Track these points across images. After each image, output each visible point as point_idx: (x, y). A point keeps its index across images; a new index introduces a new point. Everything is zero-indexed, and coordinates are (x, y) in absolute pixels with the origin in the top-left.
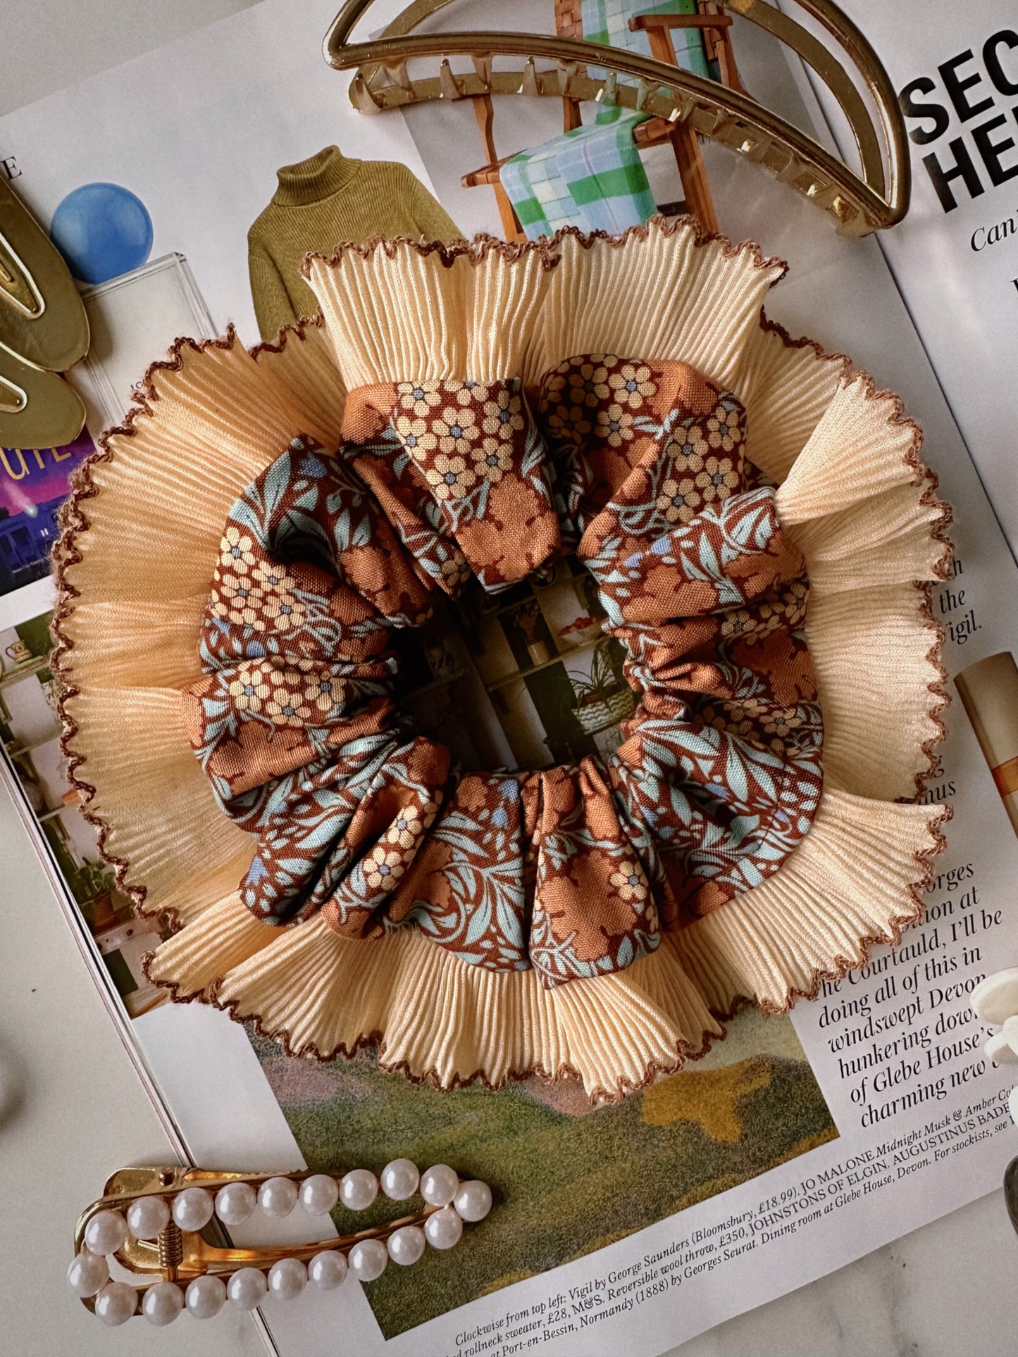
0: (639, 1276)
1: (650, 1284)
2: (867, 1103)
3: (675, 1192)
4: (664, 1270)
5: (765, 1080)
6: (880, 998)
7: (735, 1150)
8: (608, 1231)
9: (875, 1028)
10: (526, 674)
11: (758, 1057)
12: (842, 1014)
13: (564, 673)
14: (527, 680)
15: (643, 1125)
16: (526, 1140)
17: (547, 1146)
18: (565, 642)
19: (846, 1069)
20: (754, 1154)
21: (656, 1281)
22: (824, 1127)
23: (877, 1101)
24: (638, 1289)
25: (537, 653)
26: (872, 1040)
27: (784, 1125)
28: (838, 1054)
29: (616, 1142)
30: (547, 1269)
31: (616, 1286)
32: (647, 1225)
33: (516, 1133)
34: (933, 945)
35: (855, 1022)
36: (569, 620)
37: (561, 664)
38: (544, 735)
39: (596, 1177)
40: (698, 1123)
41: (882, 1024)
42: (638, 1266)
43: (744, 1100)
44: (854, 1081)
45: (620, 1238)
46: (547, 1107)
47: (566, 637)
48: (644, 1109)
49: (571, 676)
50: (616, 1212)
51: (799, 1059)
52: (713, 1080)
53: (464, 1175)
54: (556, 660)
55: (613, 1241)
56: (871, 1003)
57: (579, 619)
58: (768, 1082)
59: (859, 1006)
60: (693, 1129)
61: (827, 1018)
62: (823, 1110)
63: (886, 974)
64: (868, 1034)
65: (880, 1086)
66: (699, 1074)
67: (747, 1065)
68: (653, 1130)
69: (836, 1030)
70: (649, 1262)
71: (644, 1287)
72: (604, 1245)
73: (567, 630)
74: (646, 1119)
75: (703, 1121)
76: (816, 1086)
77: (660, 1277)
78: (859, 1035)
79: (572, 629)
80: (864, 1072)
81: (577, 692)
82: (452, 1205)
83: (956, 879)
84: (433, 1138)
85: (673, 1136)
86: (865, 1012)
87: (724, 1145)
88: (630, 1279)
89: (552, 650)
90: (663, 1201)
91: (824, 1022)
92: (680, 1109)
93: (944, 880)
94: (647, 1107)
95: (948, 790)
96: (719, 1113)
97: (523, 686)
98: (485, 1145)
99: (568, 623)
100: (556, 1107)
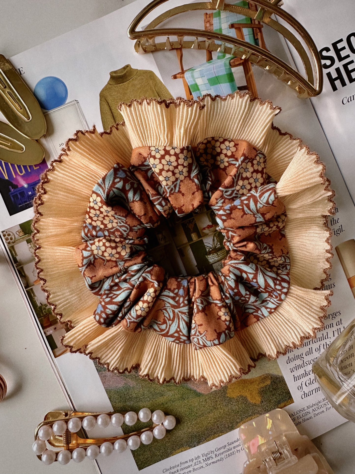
0: (226, 449)
1: (229, 452)
2: (303, 390)
3: (238, 420)
4: (234, 448)
5: (268, 382)
6: (307, 354)
7: (259, 406)
8: (215, 433)
9: (305, 364)
10: (190, 243)
11: (266, 374)
12: (294, 359)
13: (203, 243)
14: (190, 245)
15: (228, 397)
16: (188, 402)
17: (195, 404)
18: (204, 233)
19: (296, 379)
20: (265, 408)
21: (231, 451)
22: (289, 399)
23: (306, 389)
24: (225, 454)
25: (194, 236)
26: (304, 368)
27: (275, 398)
28: (293, 373)
29: (218, 403)
30: (195, 446)
31: (218, 453)
32: (229, 432)
33: (184, 399)
34: (326, 338)
35: (299, 362)
36: (205, 225)
37: (202, 240)
38: (196, 264)
39: (211, 415)
40: (246, 397)
41: (308, 363)
42: (225, 446)
43: (262, 389)
44: (299, 383)
45: (219, 436)
46: (195, 390)
47: (204, 231)
48: (228, 392)
49: (205, 244)
50: (218, 427)
51: (280, 375)
52: (251, 382)
53: (167, 414)
54: (201, 239)
55: (217, 437)
56: (304, 356)
57: (208, 225)
58: (270, 383)
59: (300, 357)
60: (245, 399)
62: (288, 393)
63: (310, 346)
64: (303, 366)
65: (307, 385)
66: (247, 380)
67: (263, 377)
68: (230, 399)
69: (292, 365)
70: (229, 444)
71: (227, 453)
72: (213, 438)
73: (204, 229)
74: (228, 395)
75: (248, 396)
76: (286, 384)
77: (233, 450)
78: (300, 367)
79: (206, 229)
80: (302, 380)
81: (207, 250)
82: (162, 424)
83: (335, 316)
84: (156, 401)
85: (238, 401)
86: (302, 359)
87: (255, 405)
88: (222, 450)
89: (199, 235)
90: (234, 423)
91: (288, 362)
92: (240, 392)
93: (331, 316)
94: (229, 391)
95: (332, 286)
96: (253, 393)
97: (189, 247)
98: (174, 403)
99: (205, 227)
100: (198, 390)
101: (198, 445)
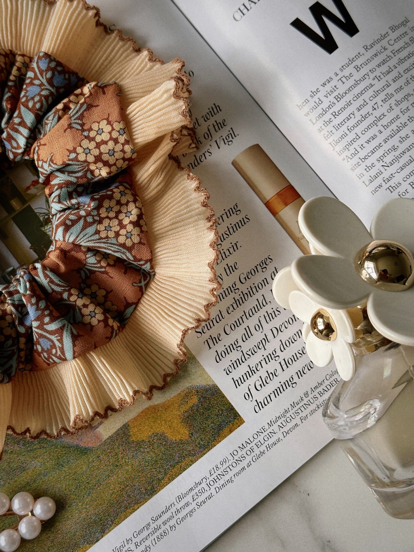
0: (150, 530)
1: (158, 533)
2: (254, 399)
3: (160, 476)
4: (164, 523)
5: (195, 400)
6: (244, 339)
7: (188, 443)
8: (127, 508)
9: (246, 356)
10: (12, 216)
11: (188, 388)
12: (227, 352)
13: (32, 210)
14: (14, 219)
15: (133, 442)
16: (69, 468)
17: (81, 468)
18: (29, 195)
19: (237, 383)
20: (199, 443)
21: (161, 531)
22: (235, 419)
23: (259, 396)
24: (152, 538)
25: (15, 204)
26: (246, 363)
27: (212, 422)
28: (231, 375)
29: (120, 456)
30: (98, 541)
31: (138, 540)
32: (149, 499)
33: (63, 466)
34: (265, 304)
35: (235, 355)
36: (28, 183)
37: (29, 207)
38: (29, 245)
39: (113, 479)
40: (163, 433)
41: (250, 353)
42: (149, 524)
43: (186, 414)
44: (244, 387)
45: (134, 510)
46: (77, 446)
47: (29, 192)
48: (131, 433)
49: (36, 211)
50: (129, 496)
51: (211, 383)
52: (166, 407)
53: (36, 497)
54: (27, 205)
55: (131, 513)
56: (241, 343)
57: (33, 181)
58: (197, 400)
59: (234, 346)
60: (162, 437)
61: (219, 358)
62: (231, 409)
63: (244, 326)
64: (244, 360)
65: (259, 388)
66: (158, 405)
67: (183, 394)
68: (139, 444)
69: (226, 362)
70: (154, 520)
71: (155, 536)
72: (126, 517)
73: (28, 188)
74: (134, 438)
75: (166, 432)
76: (224, 396)
77: (163, 528)
78: (239, 362)
79: (31, 187)
80: (248, 382)
81: (41, 219)
82: (32, 512)
83: (265, 266)
84: (16, 481)
85: (151, 444)
86: (239, 349)
87: (181, 442)
88: (145, 533)
89: (23, 200)
90: (154, 483)
91: (218, 360)
92: (151, 428)
93: (259, 267)
94: (133, 431)
95: (246, 220)
96: (174, 425)
97: (12, 222)
98: (46, 478)
99: (28, 185)
100: (82, 444)
101: (102, 537)
